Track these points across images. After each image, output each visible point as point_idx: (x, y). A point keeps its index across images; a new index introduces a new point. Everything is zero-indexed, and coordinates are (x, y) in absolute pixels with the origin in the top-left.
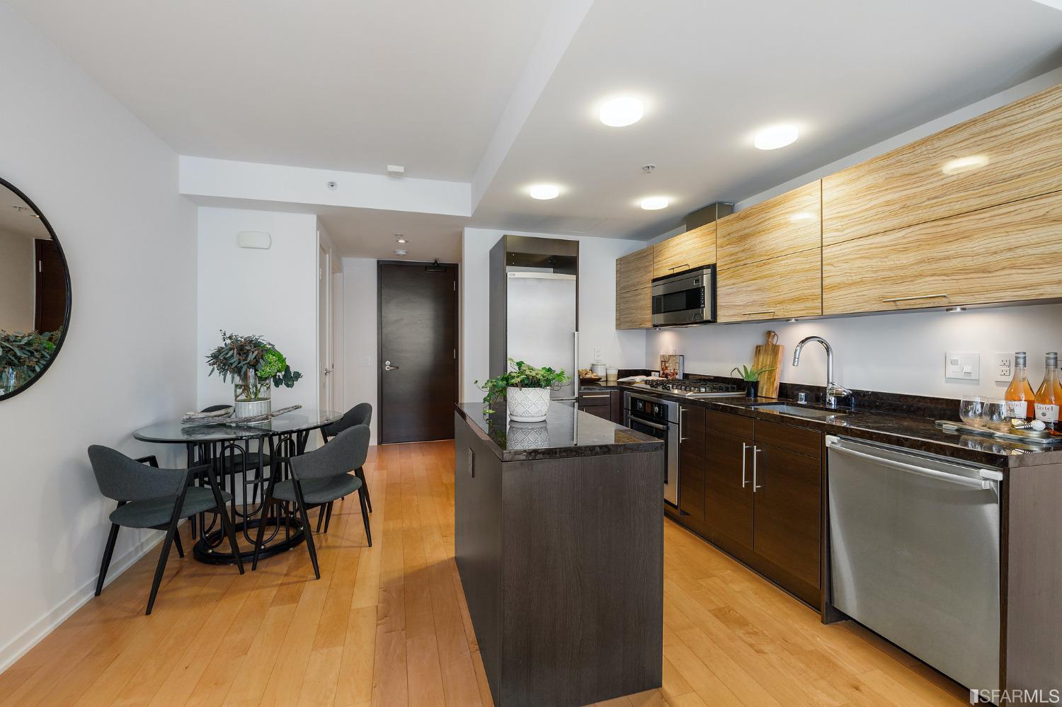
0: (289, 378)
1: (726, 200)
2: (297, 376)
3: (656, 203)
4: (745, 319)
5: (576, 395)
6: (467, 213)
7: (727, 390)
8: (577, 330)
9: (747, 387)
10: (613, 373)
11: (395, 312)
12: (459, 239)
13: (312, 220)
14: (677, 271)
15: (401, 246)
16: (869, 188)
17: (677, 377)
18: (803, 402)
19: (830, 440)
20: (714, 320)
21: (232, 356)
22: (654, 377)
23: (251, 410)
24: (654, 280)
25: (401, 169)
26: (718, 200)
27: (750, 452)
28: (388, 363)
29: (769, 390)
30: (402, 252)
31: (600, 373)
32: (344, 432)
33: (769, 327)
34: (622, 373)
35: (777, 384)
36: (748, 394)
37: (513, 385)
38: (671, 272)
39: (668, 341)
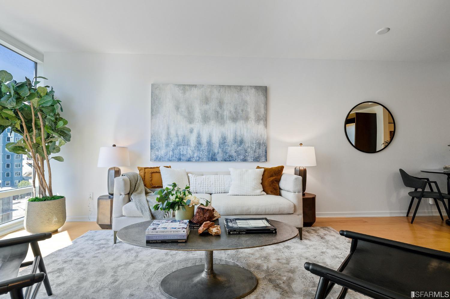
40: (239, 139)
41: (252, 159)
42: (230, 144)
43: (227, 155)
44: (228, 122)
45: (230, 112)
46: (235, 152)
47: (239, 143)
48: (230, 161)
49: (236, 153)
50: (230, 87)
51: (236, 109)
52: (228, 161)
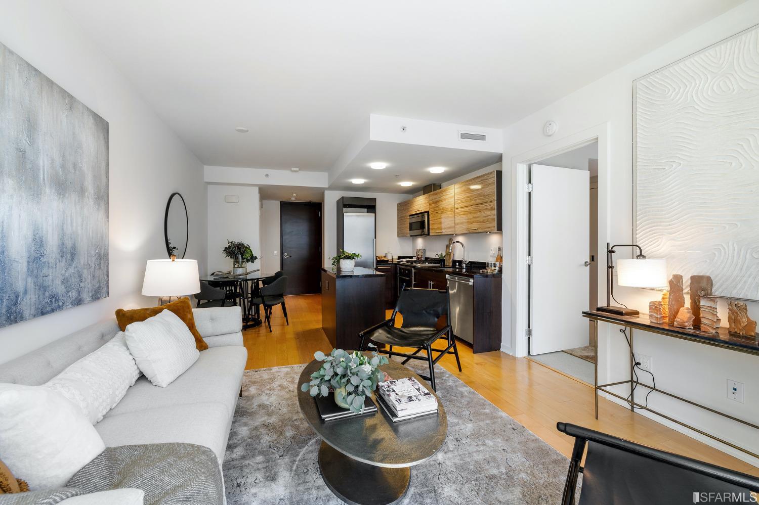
0: (253, 259)
1: (437, 183)
2: (256, 258)
3: (407, 184)
4: (437, 234)
5: (375, 267)
6: (326, 186)
7: (435, 264)
8: (375, 238)
9: (441, 261)
10: (395, 257)
11: (288, 228)
12: (323, 194)
13: (257, 189)
14: (418, 212)
15: (294, 197)
16: (464, 191)
17: (422, 259)
18: (457, 267)
19: (447, 276)
20: (428, 234)
21: (235, 250)
22: (414, 259)
23: (240, 271)
24: (410, 216)
25: (297, 169)
26: (433, 183)
27: (430, 283)
28: (286, 254)
29: (449, 263)
30: (293, 199)
31: (389, 257)
32: (277, 280)
33: (451, 237)
34: (399, 258)
35: (451, 259)
36: (441, 265)
37: (341, 259)
38: (416, 213)
39: (420, 243)
40: (69, 244)
41: (90, 295)
42: (52, 261)
43: (47, 294)
44: (48, 190)
45: (53, 161)
46: (63, 283)
47: (69, 256)
48: (53, 311)
49: (63, 287)
50: (51, 83)
51: (64, 156)
52: (48, 313)
